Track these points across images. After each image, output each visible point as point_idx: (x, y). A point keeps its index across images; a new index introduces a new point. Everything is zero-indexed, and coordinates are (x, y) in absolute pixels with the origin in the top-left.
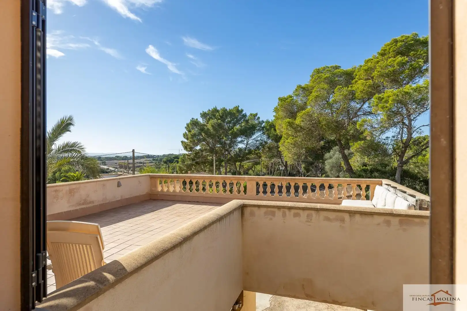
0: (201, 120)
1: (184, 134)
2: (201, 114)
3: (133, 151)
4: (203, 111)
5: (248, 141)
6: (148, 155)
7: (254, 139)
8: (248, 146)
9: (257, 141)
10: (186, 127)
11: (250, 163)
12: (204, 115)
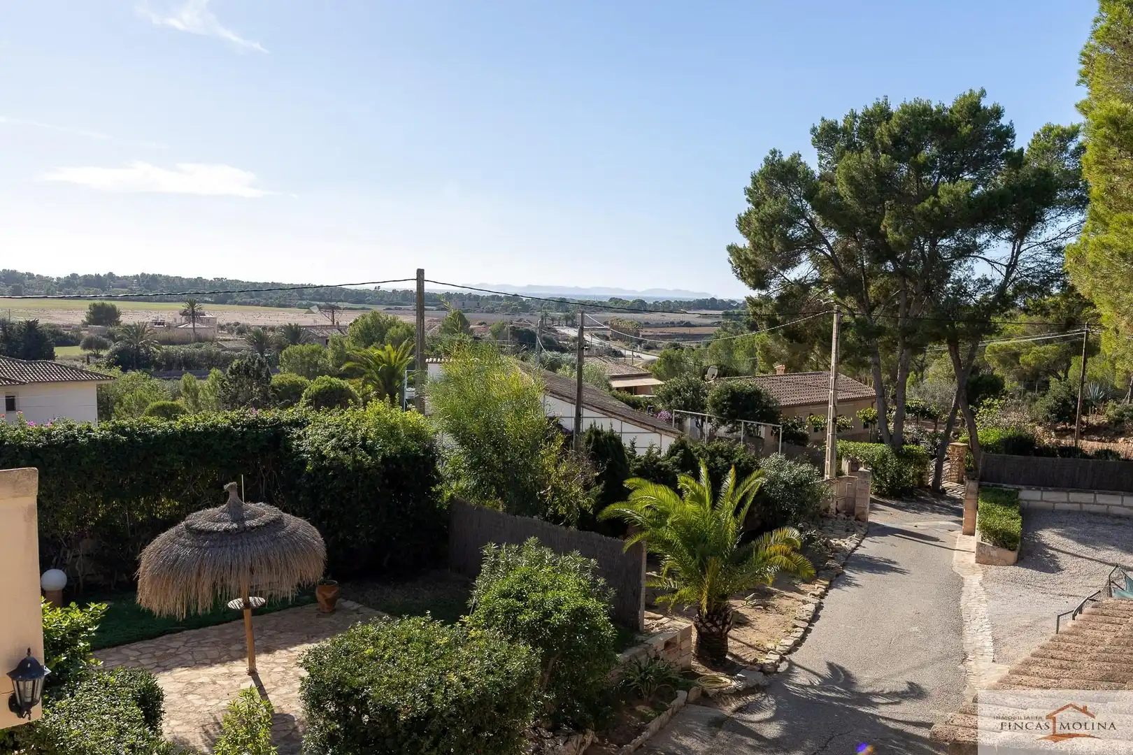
0: (813, 161)
1: (739, 218)
2: (814, 130)
3: (420, 273)
4: (823, 119)
5: (1019, 252)
6: (713, 300)
7: (1044, 243)
8: (1013, 275)
9: (1057, 251)
10: (749, 190)
11: (1049, 347)
12: (827, 136)
